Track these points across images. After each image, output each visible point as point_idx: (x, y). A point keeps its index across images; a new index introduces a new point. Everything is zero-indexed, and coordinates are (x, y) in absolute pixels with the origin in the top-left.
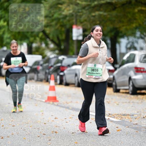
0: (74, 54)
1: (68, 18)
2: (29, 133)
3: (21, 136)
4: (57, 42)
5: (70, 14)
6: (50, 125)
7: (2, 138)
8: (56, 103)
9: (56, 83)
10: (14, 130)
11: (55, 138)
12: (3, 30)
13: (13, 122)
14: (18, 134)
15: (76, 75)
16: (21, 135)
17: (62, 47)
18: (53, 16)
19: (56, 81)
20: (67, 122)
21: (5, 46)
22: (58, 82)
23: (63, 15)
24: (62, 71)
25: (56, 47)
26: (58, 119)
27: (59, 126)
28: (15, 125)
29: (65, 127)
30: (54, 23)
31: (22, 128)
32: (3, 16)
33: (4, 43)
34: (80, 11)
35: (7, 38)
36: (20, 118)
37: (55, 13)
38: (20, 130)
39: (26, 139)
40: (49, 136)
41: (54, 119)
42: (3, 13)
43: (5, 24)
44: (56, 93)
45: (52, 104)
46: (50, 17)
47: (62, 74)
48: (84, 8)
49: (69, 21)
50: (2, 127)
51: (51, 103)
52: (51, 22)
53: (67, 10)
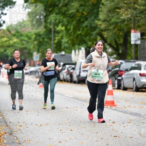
0: (132, 59)
1: (126, 23)
2: (87, 137)
3: (79, 141)
4: (115, 46)
5: (128, 18)
6: (107, 130)
7: (60, 142)
8: (114, 108)
9: (114, 88)
10: (72, 134)
11: (112, 143)
12: (61, 35)
13: (71, 126)
14: (76, 138)
15: (134, 79)
16: (79, 139)
17: (120, 52)
18: (111, 20)
19: (114, 85)
20: (124, 127)
21: (63, 50)
22: (116, 86)
23: (121, 19)
24: (120, 76)
25: (114, 51)
26: (116, 123)
27: (117, 130)
28: (73, 129)
29: (123, 131)
30: (111, 27)
31: (80, 132)
32: (61, 21)
33: (63, 47)
34: (138, 15)
35: (65, 43)
36: (77, 122)
37: (113, 17)
38: (77, 134)
39: (84, 144)
40: (106, 141)
41: (112, 124)
42: (61, 17)
43: (63, 28)
44: (113, 98)
45: (110, 109)
46: (108, 21)
47: (120, 78)
48: (142, 12)
49: (127, 25)
50: (60, 131)
51: (109, 107)
52: (109, 26)
53: (125, 15)
